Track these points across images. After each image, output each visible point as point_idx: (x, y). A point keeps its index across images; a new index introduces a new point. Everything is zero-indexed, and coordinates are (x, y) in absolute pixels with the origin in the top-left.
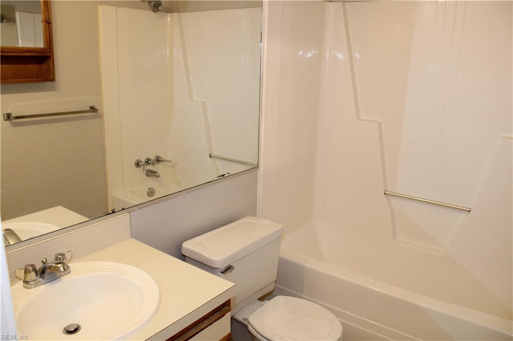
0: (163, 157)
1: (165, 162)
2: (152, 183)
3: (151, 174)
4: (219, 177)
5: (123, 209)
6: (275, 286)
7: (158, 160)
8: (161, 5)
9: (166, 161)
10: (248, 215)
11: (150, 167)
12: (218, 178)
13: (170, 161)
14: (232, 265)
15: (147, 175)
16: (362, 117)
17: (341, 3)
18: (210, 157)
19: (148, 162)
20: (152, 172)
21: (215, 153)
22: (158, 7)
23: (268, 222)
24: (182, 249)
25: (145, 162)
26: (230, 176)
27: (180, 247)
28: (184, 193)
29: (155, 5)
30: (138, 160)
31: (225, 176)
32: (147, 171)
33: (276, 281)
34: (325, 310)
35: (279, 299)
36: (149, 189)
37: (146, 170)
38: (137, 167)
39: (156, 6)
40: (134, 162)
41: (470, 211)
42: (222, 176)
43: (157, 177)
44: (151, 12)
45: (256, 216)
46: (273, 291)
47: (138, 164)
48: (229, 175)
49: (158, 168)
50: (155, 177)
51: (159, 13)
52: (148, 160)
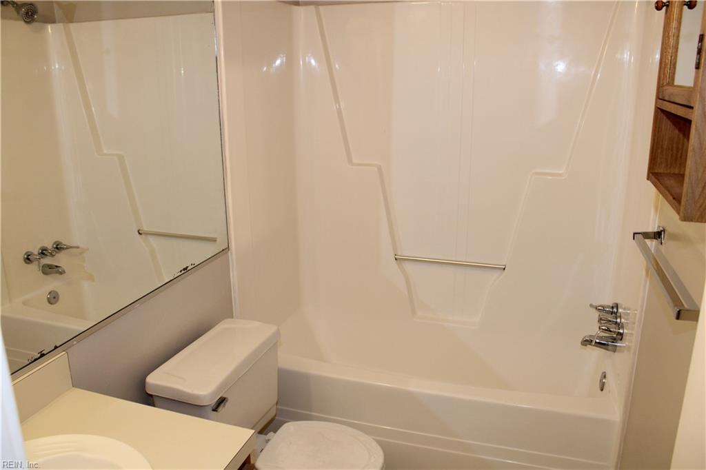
0: (65, 242)
1: (70, 250)
2: (53, 283)
3: (50, 270)
4: (181, 271)
5: (56, 347)
6: (277, 409)
7: (58, 247)
8: (36, 12)
9: (71, 247)
10: (223, 319)
11: (47, 261)
12: (180, 273)
13: (78, 247)
14: (224, 396)
15: (44, 273)
16: (355, 161)
17: (312, 7)
18: (139, 233)
19: (43, 252)
20: (50, 267)
21: (145, 228)
22: (32, 15)
23: (257, 324)
24: (147, 386)
25: (39, 254)
26: (195, 267)
27: (142, 383)
28: (137, 305)
29: (27, 13)
30: (28, 252)
31: (188, 269)
32: (43, 267)
33: (277, 403)
34: (350, 429)
35: (289, 428)
36: (50, 293)
37: (41, 266)
38: (26, 263)
39: (30, 13)
40: (22, 255)
41: (504, 269)
42: (184, 269)
43: (61, 273)
44: (22, 23)
45: (232, 317)
46: (275, 416)
47: (28, 259)
48: (193, 266)
49: (61, 259)
50: (57, 275)
51: (35, 25)
52: (42, 250)
